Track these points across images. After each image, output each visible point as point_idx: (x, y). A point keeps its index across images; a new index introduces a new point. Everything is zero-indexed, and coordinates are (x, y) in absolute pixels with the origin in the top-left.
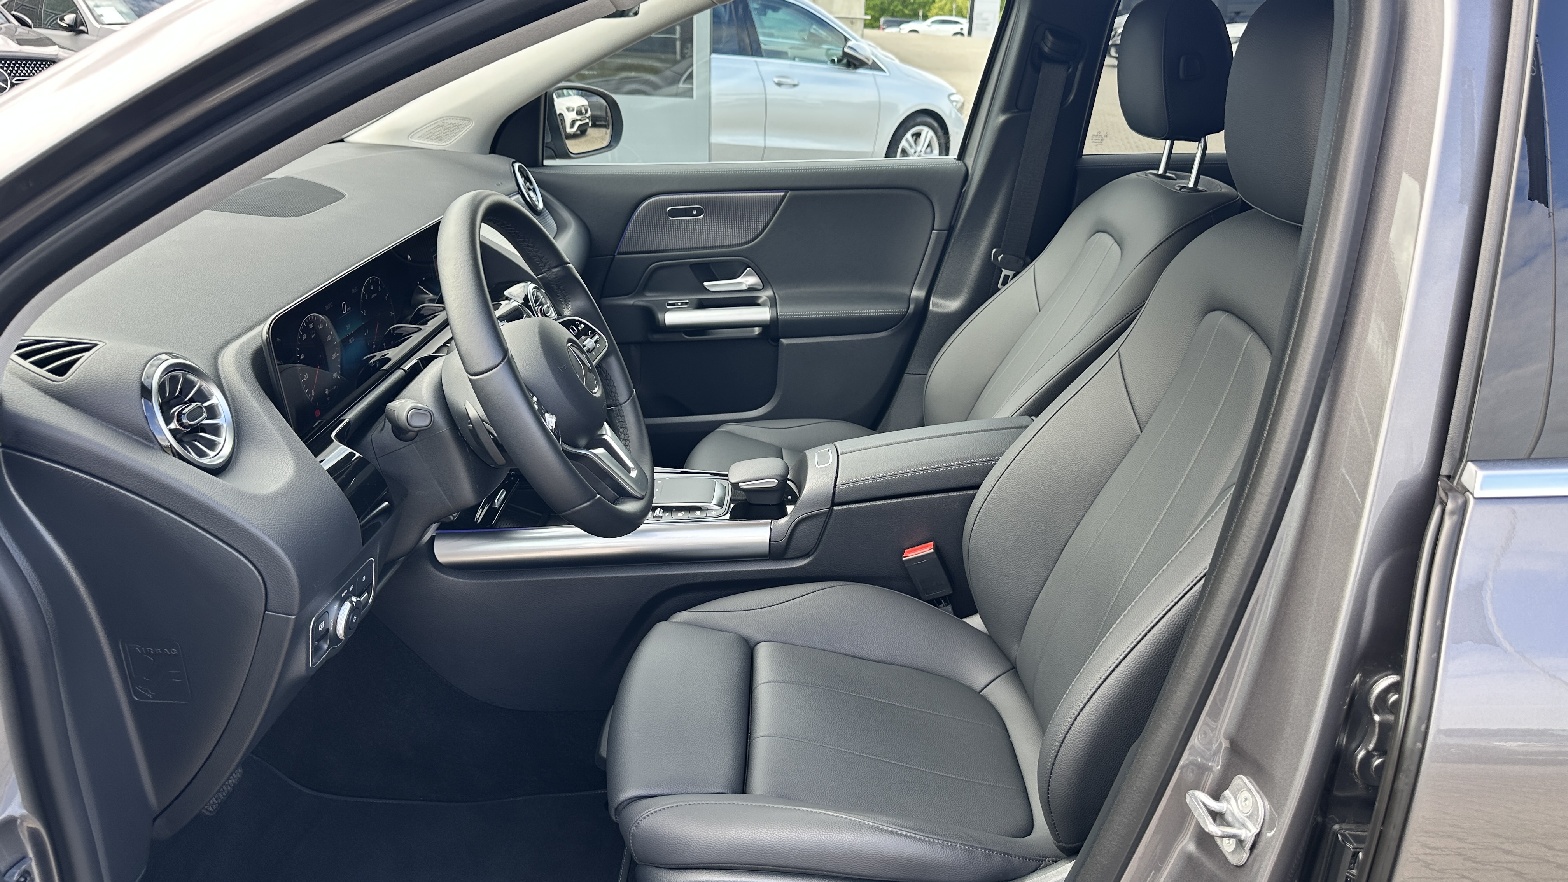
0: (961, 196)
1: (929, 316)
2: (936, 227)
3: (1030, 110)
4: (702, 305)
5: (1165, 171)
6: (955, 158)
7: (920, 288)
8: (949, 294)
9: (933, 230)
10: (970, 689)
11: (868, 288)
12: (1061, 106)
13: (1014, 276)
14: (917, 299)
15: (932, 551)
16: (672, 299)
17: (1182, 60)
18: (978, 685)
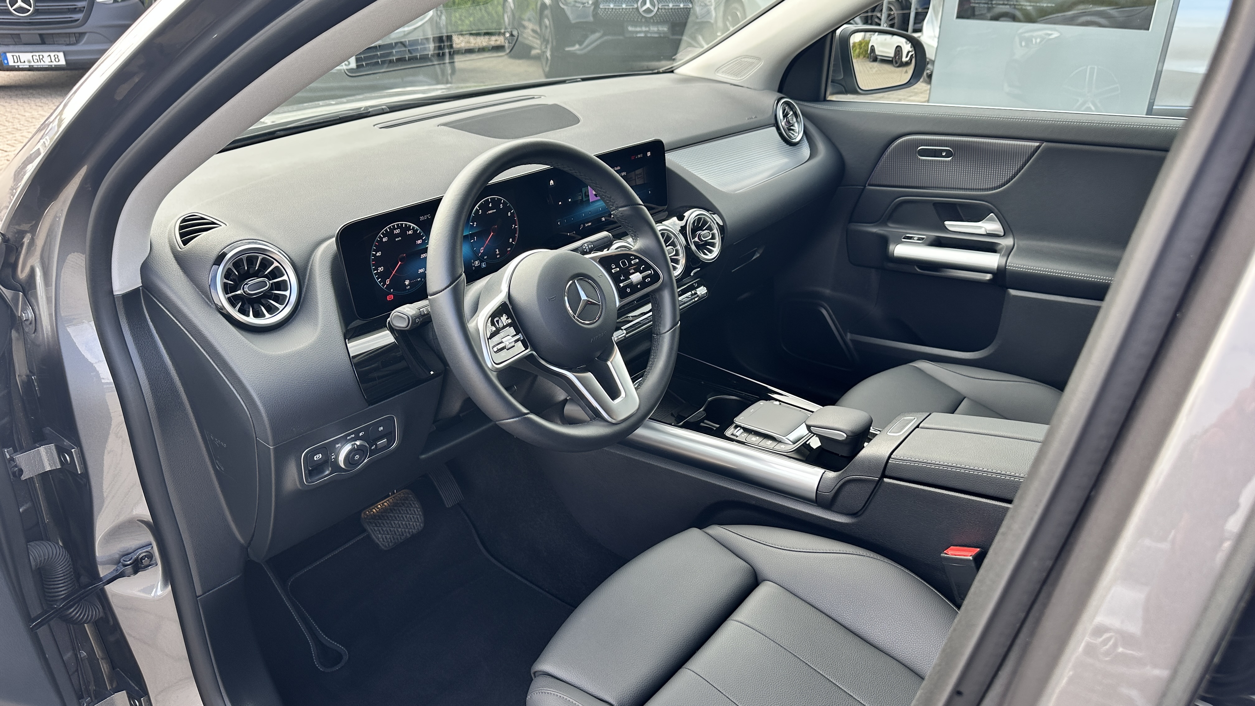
4: (939, 243)
15: (971, 558)
16: (910, 233)
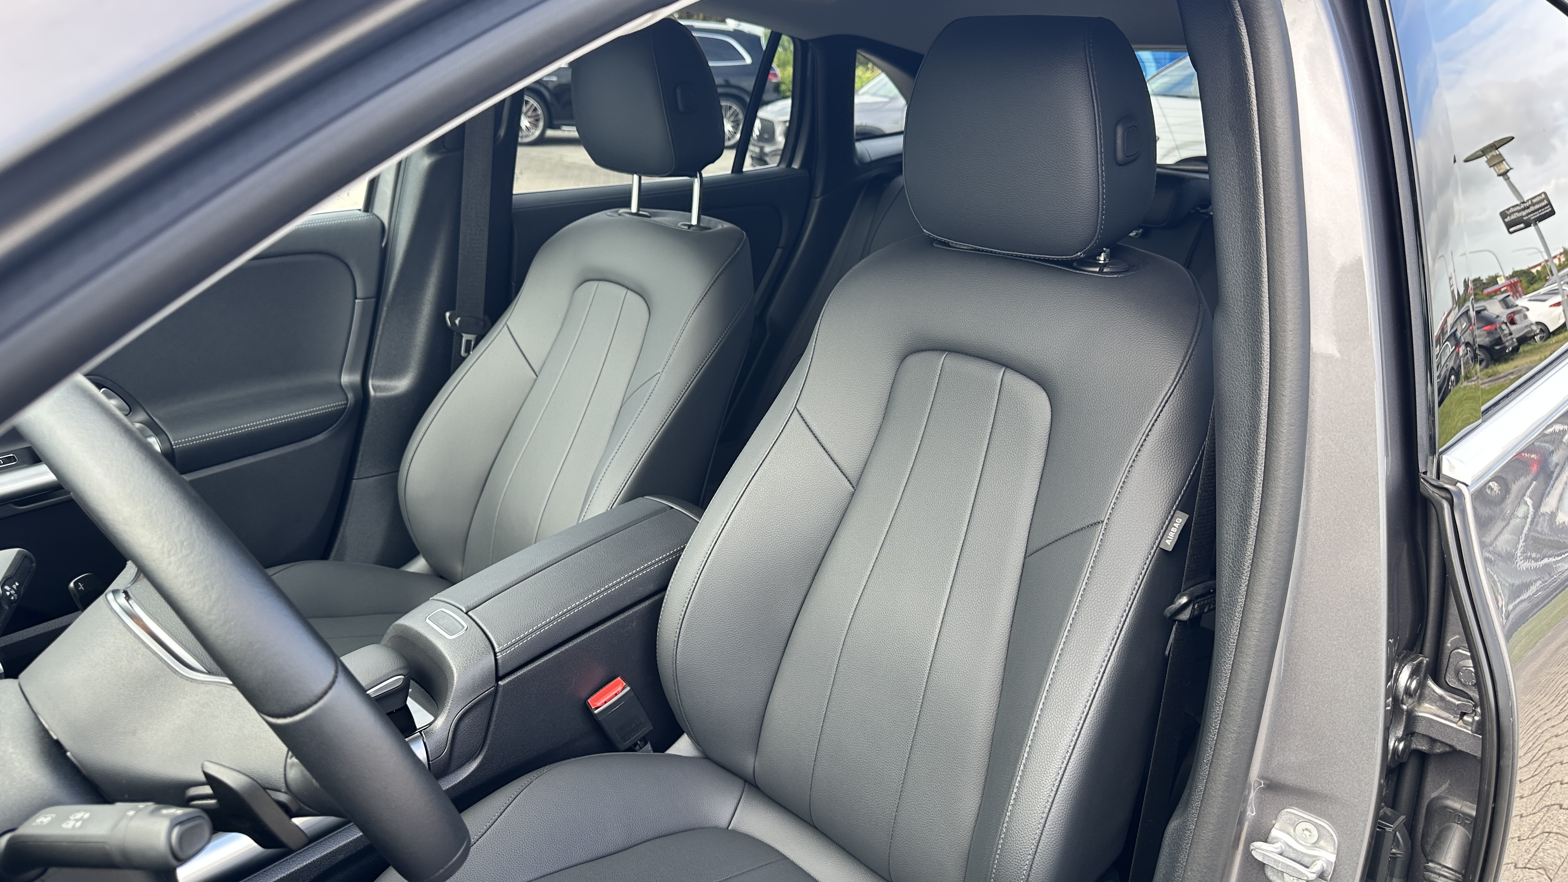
0: (385, 255)
1: (372, 404)
2: (359, 295)
3: (463, 147)
5: (638, 210)
6: (360, 210)
7: (351, 370)
8: (393, 372)
9: (356, 298)
10: (716, 829)
11: (282, 384)
12: (494, 143)
13: (477, 342)
14: (352, 386)
15: (628, 688)
17: (678, 92)
18: (723, 823)
